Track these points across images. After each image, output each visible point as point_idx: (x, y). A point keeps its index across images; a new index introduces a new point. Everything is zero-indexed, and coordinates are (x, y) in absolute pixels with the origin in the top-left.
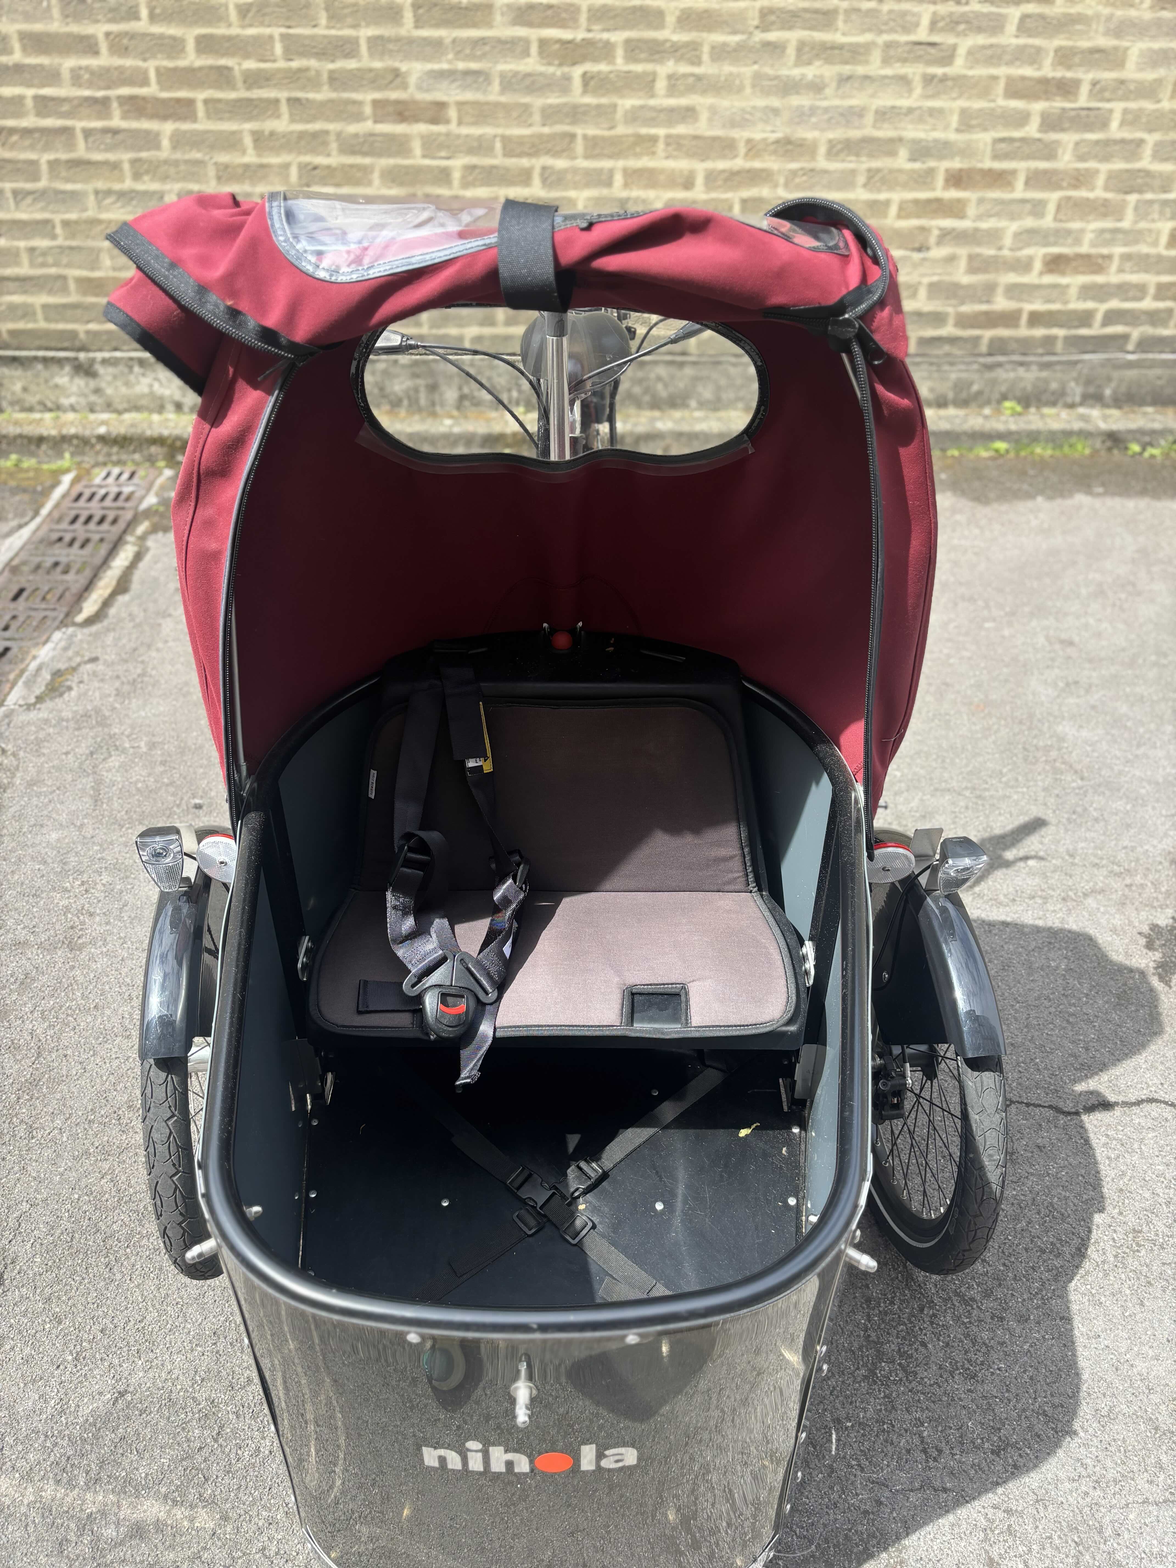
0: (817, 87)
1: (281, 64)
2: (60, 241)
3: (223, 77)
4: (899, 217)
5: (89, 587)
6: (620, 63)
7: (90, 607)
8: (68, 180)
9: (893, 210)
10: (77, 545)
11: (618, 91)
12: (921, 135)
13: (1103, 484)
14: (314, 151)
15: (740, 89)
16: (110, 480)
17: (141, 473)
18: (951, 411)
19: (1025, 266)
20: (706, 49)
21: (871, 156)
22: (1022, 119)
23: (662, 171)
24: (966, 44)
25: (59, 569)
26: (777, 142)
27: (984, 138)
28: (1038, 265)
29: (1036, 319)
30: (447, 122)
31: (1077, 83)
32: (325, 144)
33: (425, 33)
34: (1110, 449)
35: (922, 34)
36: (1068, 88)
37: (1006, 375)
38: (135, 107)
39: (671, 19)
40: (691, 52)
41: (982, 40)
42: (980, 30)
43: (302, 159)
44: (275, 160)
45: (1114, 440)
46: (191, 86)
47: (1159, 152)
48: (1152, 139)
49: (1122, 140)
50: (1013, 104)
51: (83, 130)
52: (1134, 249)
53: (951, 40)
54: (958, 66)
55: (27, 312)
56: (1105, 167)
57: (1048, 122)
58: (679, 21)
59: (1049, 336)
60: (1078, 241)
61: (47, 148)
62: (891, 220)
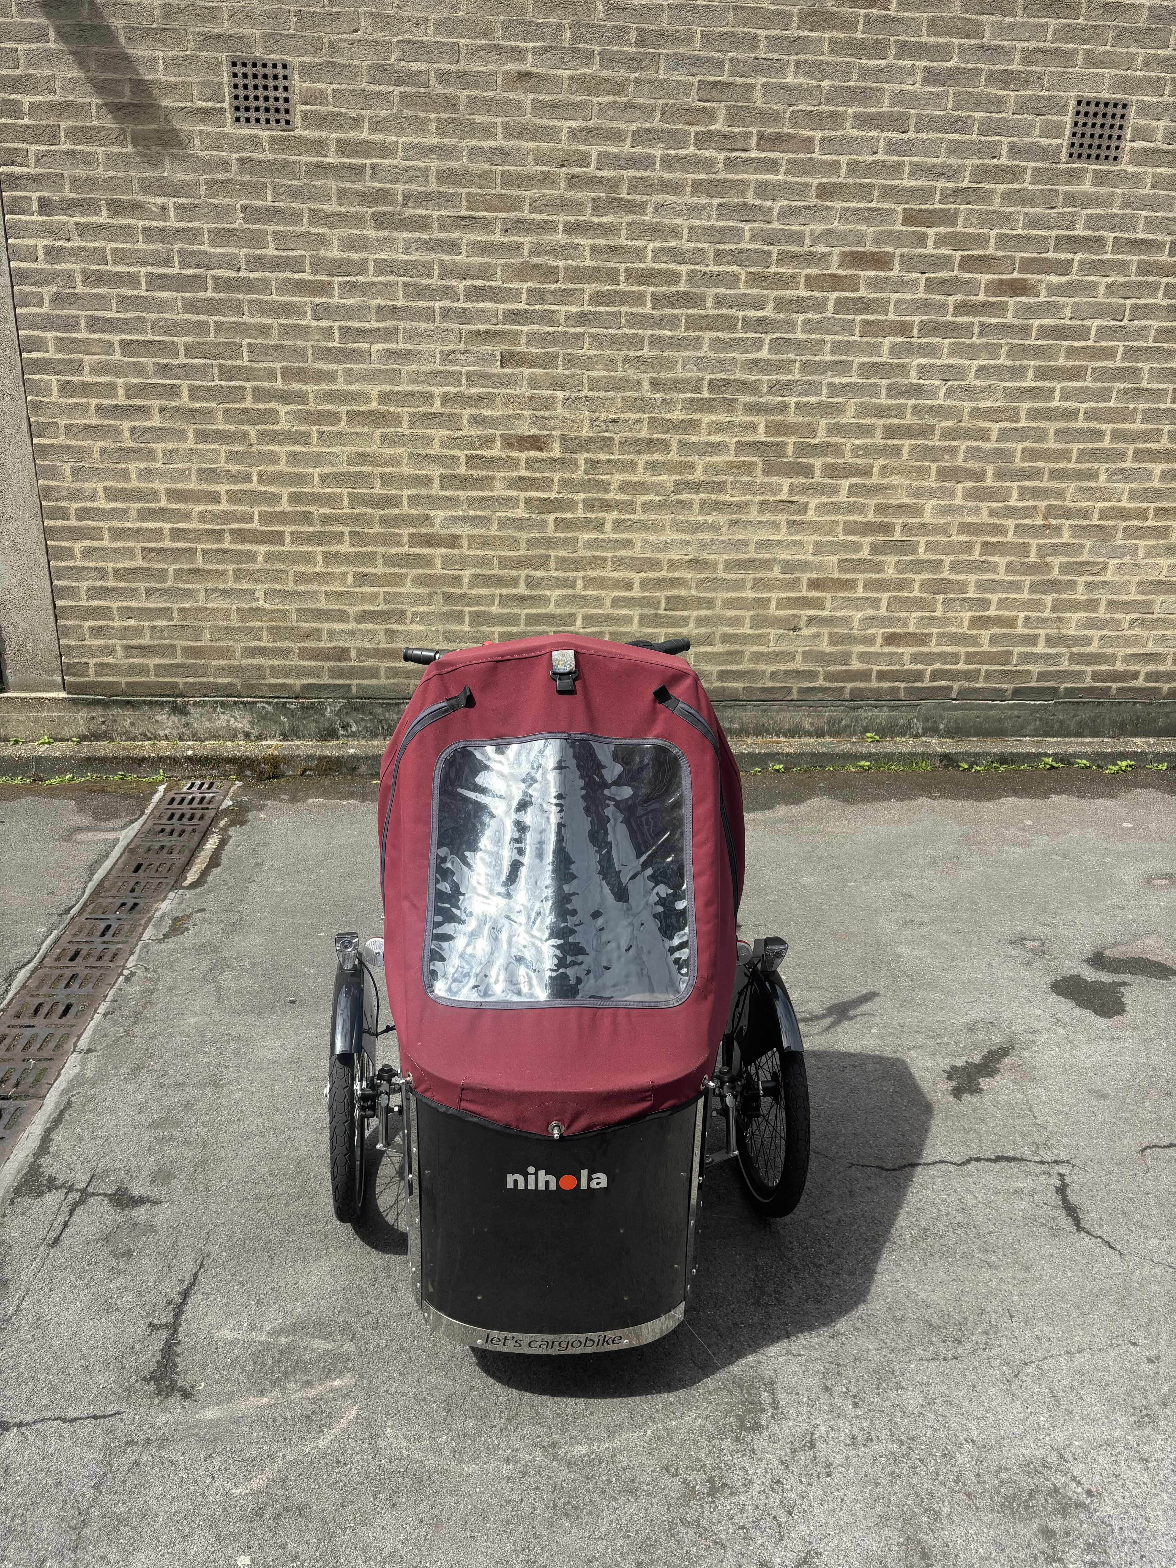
0: (715, 528)
1: (347, 511)
2: (175, 622)
3: (306, 518)
4: (777, 608)
5: (189, 863)
6: (580, 512)
7: (192, 876)
8: (186, 582)
9: (773, 604)
10: (176, 834)
11: (579, 529)
12: (789, 557)
13: (940, 791)
14: (366, 565)
15: (663, 528)
16: (195, 789)
17: (217, 783)
18: (828, 739)
19: (871, 640)
20: (639, 504)
21: (755, 569)
22: (858, 547)
23: (610, 579)
24: (813, 502)
25: (165, 851)
26: (690, 561)
27: (832, 559)
28: (879, 640)
29: (882, 676)
30: (461, 547)
31: (893, 525)
32: (375, 560)
33: (448, 493)
34: (946, 766)
35: (784, 496)
36: (887, 528)
37: (866, 714)
38: (241, 536)
39: (614, 487)
40: (629, 507)
41: (825, 499)
42: (823, 494)
43: (357, 569)
44: (337, 570)
45: (948, 760)
46: (282, 523)
47: (954, 568)
48: (948, 560)
49: (928, 561)
50: (850, 538)
51: (203, 550)
52: (947, 630)
53: (805, 499)
54: (811, 515)
55: (143, 670)
56: (918, 578)
57: (875, 549)
58: (620, 488)
59: (893, 688)
60: (906, 625)
61: (175, 560)
62: (773, 610)
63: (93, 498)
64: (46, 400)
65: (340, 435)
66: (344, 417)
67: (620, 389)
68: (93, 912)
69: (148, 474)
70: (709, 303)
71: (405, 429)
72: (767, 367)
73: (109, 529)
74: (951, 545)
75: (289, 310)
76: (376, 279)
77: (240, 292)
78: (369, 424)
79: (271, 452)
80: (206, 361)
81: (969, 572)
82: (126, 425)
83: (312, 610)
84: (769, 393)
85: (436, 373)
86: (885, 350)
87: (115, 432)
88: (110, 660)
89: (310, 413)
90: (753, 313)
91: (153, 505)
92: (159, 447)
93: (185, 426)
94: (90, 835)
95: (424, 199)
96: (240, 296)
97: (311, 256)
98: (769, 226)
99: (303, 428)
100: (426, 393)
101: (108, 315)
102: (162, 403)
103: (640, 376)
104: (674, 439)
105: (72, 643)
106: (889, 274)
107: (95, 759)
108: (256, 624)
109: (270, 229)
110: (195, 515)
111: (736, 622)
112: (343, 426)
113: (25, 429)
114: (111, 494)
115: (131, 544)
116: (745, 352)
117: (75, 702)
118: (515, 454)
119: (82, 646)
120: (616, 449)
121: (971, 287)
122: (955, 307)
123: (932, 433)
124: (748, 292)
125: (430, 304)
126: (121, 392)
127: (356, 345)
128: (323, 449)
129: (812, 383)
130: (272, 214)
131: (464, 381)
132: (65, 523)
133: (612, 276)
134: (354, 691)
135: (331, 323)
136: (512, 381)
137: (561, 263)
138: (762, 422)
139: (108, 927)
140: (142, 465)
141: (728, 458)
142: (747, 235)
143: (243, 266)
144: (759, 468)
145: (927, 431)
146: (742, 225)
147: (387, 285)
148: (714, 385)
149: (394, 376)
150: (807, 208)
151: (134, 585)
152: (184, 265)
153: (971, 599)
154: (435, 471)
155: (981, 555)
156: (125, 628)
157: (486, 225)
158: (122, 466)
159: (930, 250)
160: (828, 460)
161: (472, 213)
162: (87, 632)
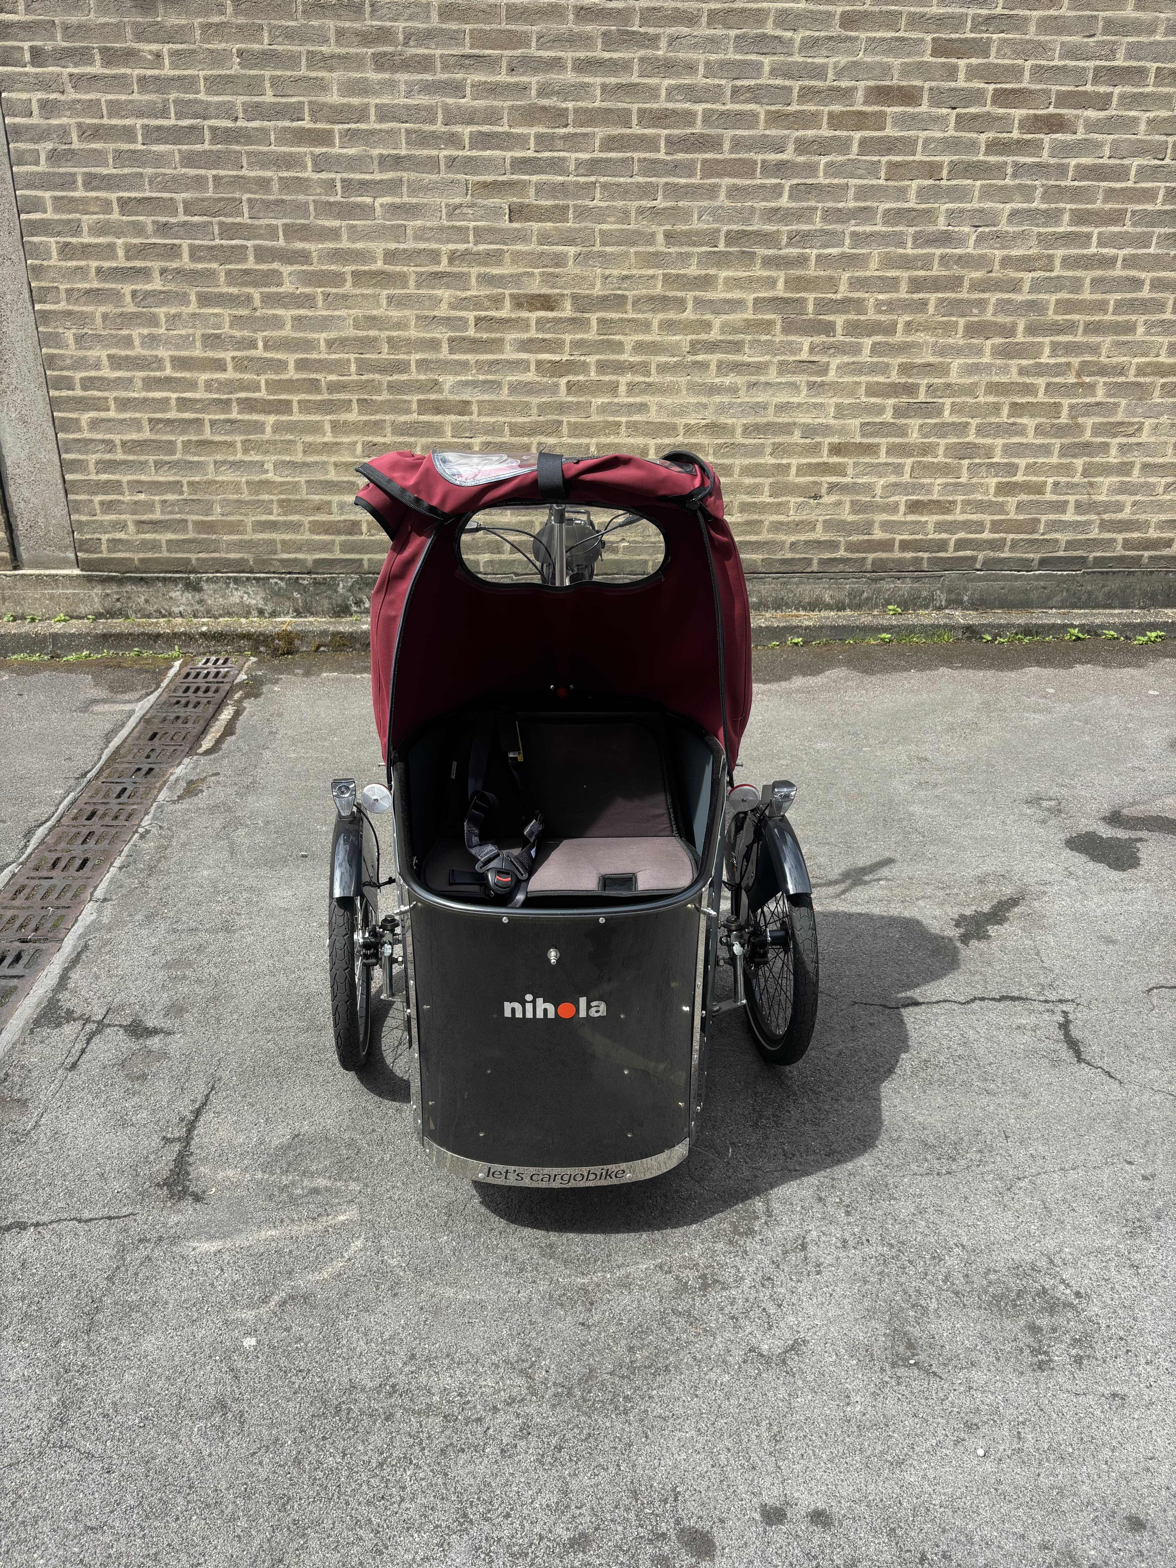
0: (733, 390)
1: (355, 377)
2: (185, 496)
4: (797, 475)
5: (204, 731)
6: (593, 375)
7: (207, 743)
8: (195, 454)
9: (793, 470)
10: (191, 706)
11: (593, 393)
12: (810, 421)
13: (962, 661)
14: (375, 434)
15: (678, 391)
16: (210, 664)
17: (233, 659)
18: (848, 612)
19: (893, 508)
20: (653, 366)
21: (775, 434)
22: (881, 410)
24: (835, 362)
25: (180, 721)
26: (707, 425)
27: (854, 423)
28: (902, 508)
29: (905, 546)
30: (471, 414)
31: (917, 386)
32: (383, 429)
33: (456, 357)
34: (969, 638)
35: (804, 356)
36: (910, 389)
37: (888, 586)
38: (248, 405)
39: (628, 348)
40: (643, 368)
41: (846, 359)
42: (844, 353)
43: (366, 438)
44: (346, 440)
45: (971, 632)
46: (289, 392)
47: (981, 431)
48: (975, 422)
49: (953, 424)
50: (873, 400)
51: (210, 421)
52: (972, 497)
53: (825, 359)
54: (832, 376)
55: (154, 546)
56: (943, 442)
57: (898, 412)
58: (634, 348)
59: (917, 558)
60: (929, 492)
61: (183, 432)
62: (792, 477)
63: (97, 366)
64: (45, 263)
65: (345, 297)
66: (349, 277)
67: (634, 244)
68: (109, 776)
69: (152, 341)
70: (727, 146)
71: (412, 290)
72: (786, 216)
73: (116, 399)
74: (978, 406)
75: (289, 162)
76: (378, 126)
77: (238, 143)
78: (374, 285)
79: (275, 316)
80: (205, 218)
81: (996, 436)
82: (127, 289)
83: (321, 482)
84: (788, 245)
85: (442, 229)
86: (912, 194)
87: (117, 296)
88: (122, 536)
89: (313, 273)
90: (772, 157)
91: (158, 374)
92: (161, 311)
93: (187, 289)
94: (106, 707)
95: (426, 37)
96: (238, 148)
97: (310, 102)
98: (790, 59)
99: (308, 290)
100: (433, 251)
101: (105, 171)
102: (163, 264)
103: (654, 228)
104: (690, 295)
105: (84, 518)
106: (917, 110)
107: (111, 635)
108: (266, 497)
109: (267, 74)
110: (201, 384)
111: (754, 490)
112: (348, 287)
113: (27, 295)
114: (116, 362)
115: (138, 415)
116: (763, 200)
117: (89, 579)
118: (525, 314)
119: (94, 522)
120: (629, 307)
121: (1004, 123)
122: (988, 146)
123: (960, 285)
124: (768, 132)
125: (434, 153)
126: (121, 253)
127: (359, 199)
128: (329, 313)
129: (833, 233)
130: (268, 58)
131: (471, 238)
132: (70, 393)
133: (624, 118)
134: (366, 566)
135: (332, 175)
136: (521, 236)
137: (570, 105)
138: (781, 276)
139: (124, 790)
140: (146, 331)
141: (746, 316)
142: (767, 69)
143: (241, 115)
144: (778, 327)
145: (955, 283)
146: (761, 58)
147: (390, 132)
148: (732, 238)
149: (398, 233)
150: (830, 38)
151: (143, 458)
152: (179, 116)
153: (998, 464)
154: (442, 334)
155: (1009, 416)
156: (136, 503)
157: (491, 64)
158: (124, 332)
159: (961, 83)
160: (850, 317)
161: (476, 51)
162: (97, 507)
